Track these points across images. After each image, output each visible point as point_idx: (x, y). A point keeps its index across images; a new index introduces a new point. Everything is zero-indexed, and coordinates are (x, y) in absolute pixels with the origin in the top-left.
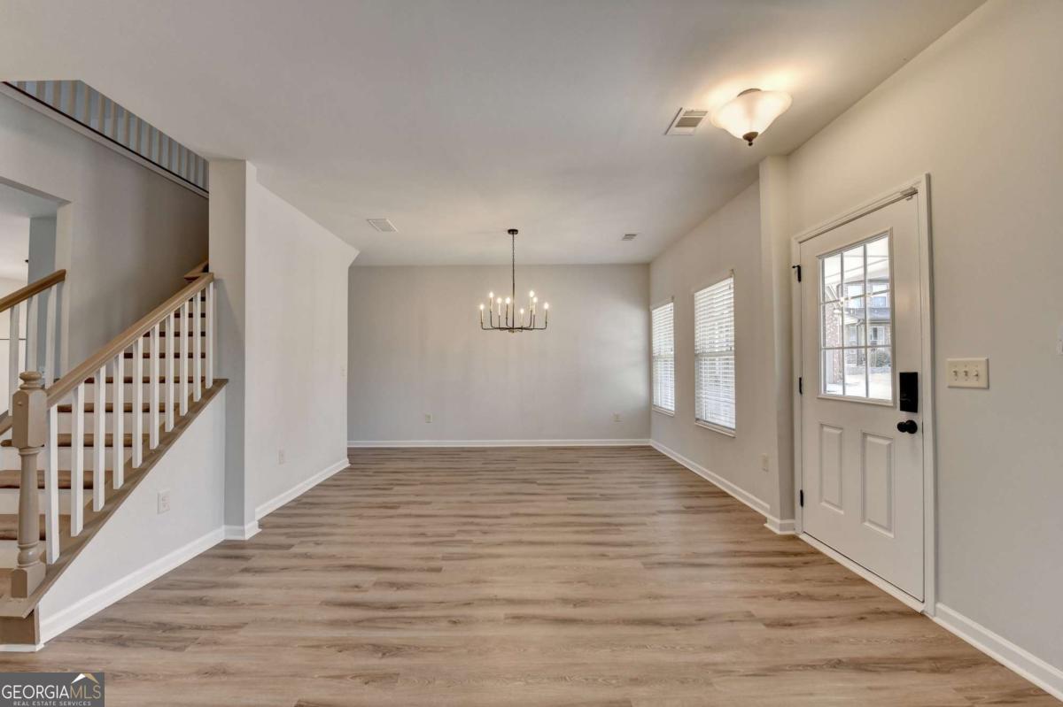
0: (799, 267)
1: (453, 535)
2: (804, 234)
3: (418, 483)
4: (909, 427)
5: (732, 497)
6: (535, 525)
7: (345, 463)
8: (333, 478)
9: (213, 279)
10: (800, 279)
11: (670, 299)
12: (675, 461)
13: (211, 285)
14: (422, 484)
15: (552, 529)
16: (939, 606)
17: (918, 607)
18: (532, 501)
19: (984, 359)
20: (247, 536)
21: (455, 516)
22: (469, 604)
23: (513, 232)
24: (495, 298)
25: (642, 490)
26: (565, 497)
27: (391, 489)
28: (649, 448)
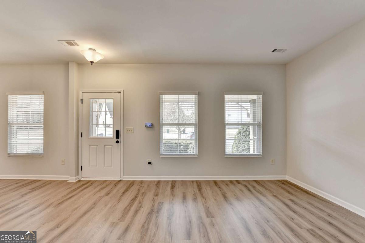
0: (82, 100)
2: (84, 90)
4: (117, 142)
10: (82, 103)
16: (124, 177)
17: (119, 179)
19: (133, 127)
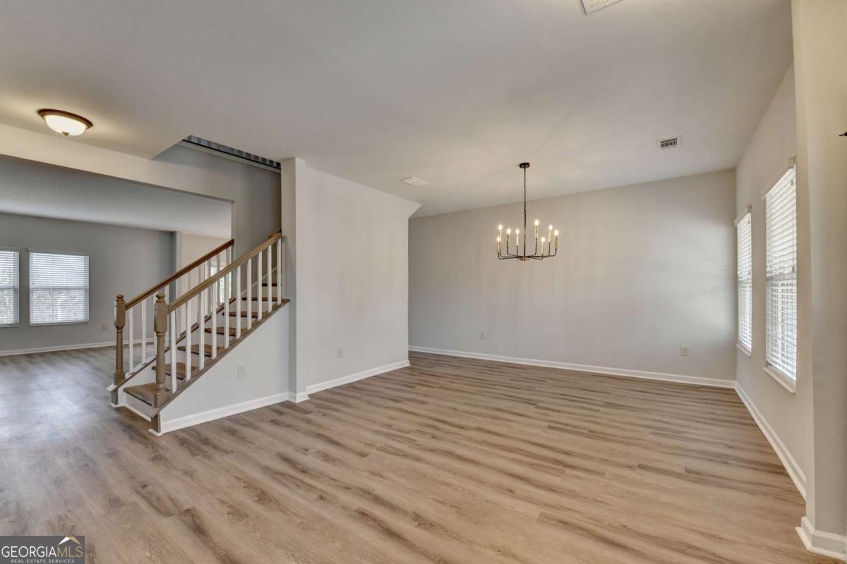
1: (409, 432)
3: (438, 386)
5: (787, 476)
6: (485, 443)
7: (406, 363)
8: (389, 373)
9: (281, 237)
11: (746, 210)
12: (749, 413)
13: (280, 240)
14: (440, 387)
15: (498, 451)
18: (509, 420)
20: (298, 401)
21: (431, 418)
22: (348, 488)
23: (524, 165)
24: (504, 230)
25: (651, 437)
26: (547, 424)
27: (414, 387)
28: (731, 392)
